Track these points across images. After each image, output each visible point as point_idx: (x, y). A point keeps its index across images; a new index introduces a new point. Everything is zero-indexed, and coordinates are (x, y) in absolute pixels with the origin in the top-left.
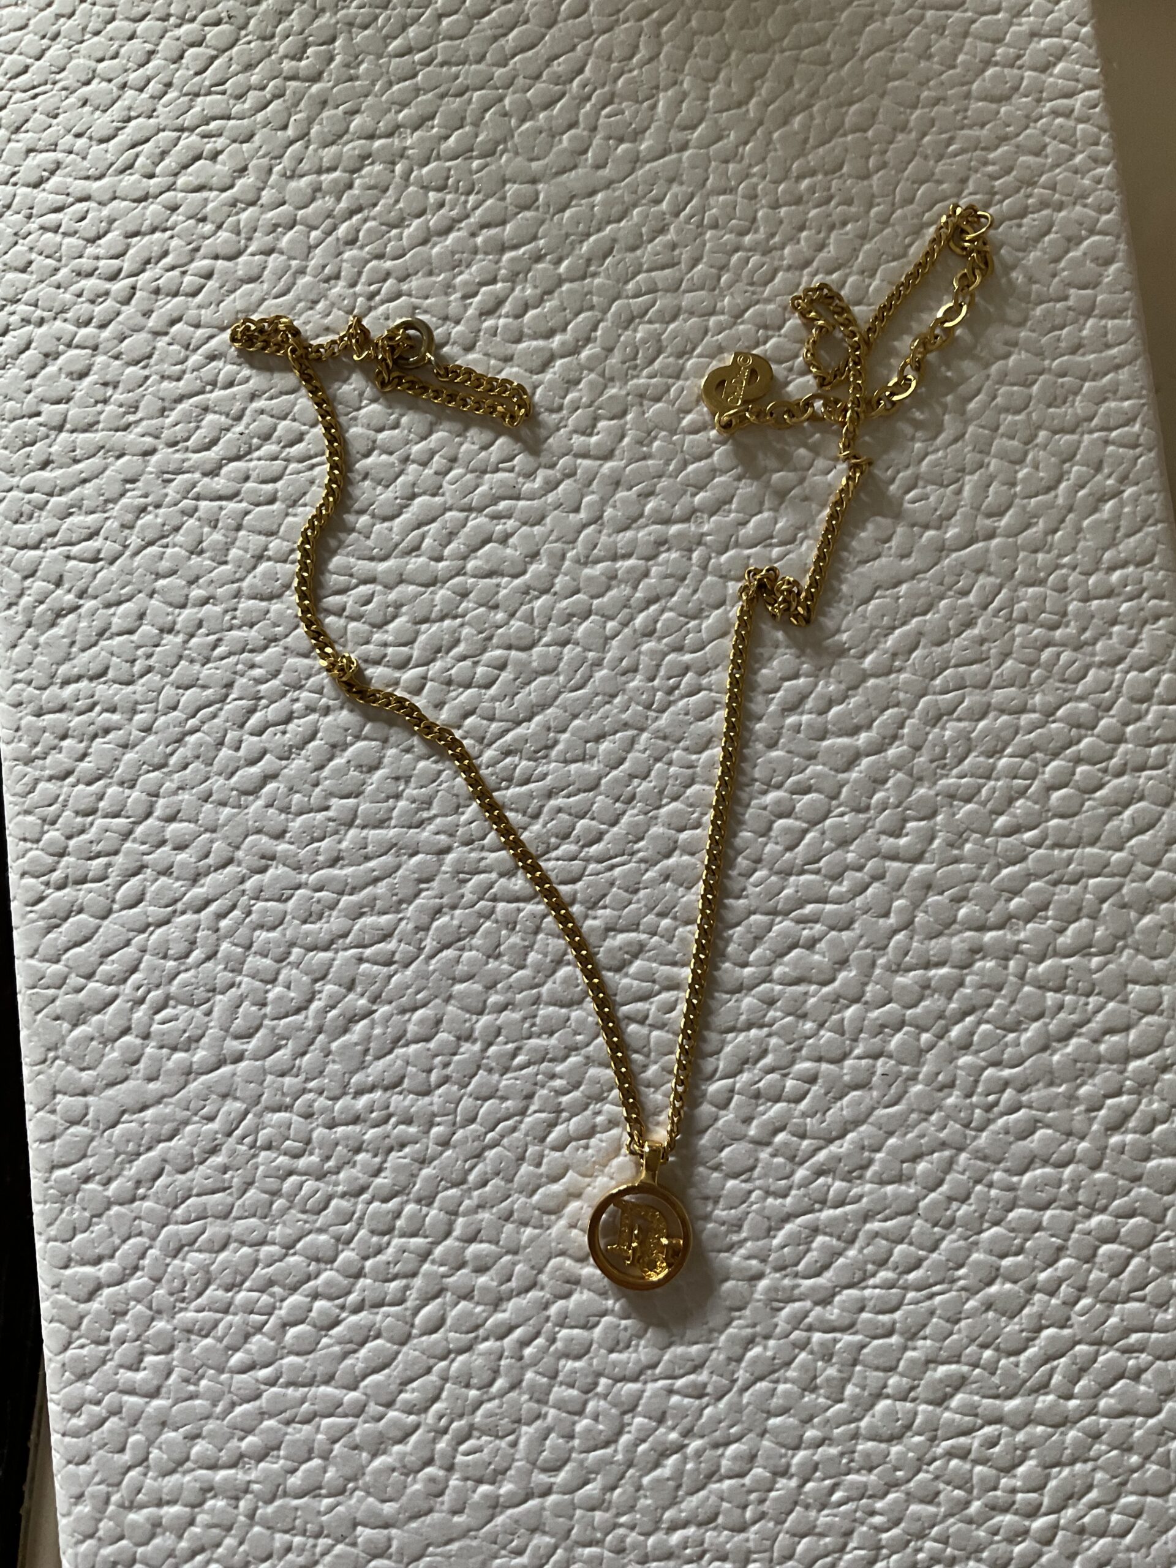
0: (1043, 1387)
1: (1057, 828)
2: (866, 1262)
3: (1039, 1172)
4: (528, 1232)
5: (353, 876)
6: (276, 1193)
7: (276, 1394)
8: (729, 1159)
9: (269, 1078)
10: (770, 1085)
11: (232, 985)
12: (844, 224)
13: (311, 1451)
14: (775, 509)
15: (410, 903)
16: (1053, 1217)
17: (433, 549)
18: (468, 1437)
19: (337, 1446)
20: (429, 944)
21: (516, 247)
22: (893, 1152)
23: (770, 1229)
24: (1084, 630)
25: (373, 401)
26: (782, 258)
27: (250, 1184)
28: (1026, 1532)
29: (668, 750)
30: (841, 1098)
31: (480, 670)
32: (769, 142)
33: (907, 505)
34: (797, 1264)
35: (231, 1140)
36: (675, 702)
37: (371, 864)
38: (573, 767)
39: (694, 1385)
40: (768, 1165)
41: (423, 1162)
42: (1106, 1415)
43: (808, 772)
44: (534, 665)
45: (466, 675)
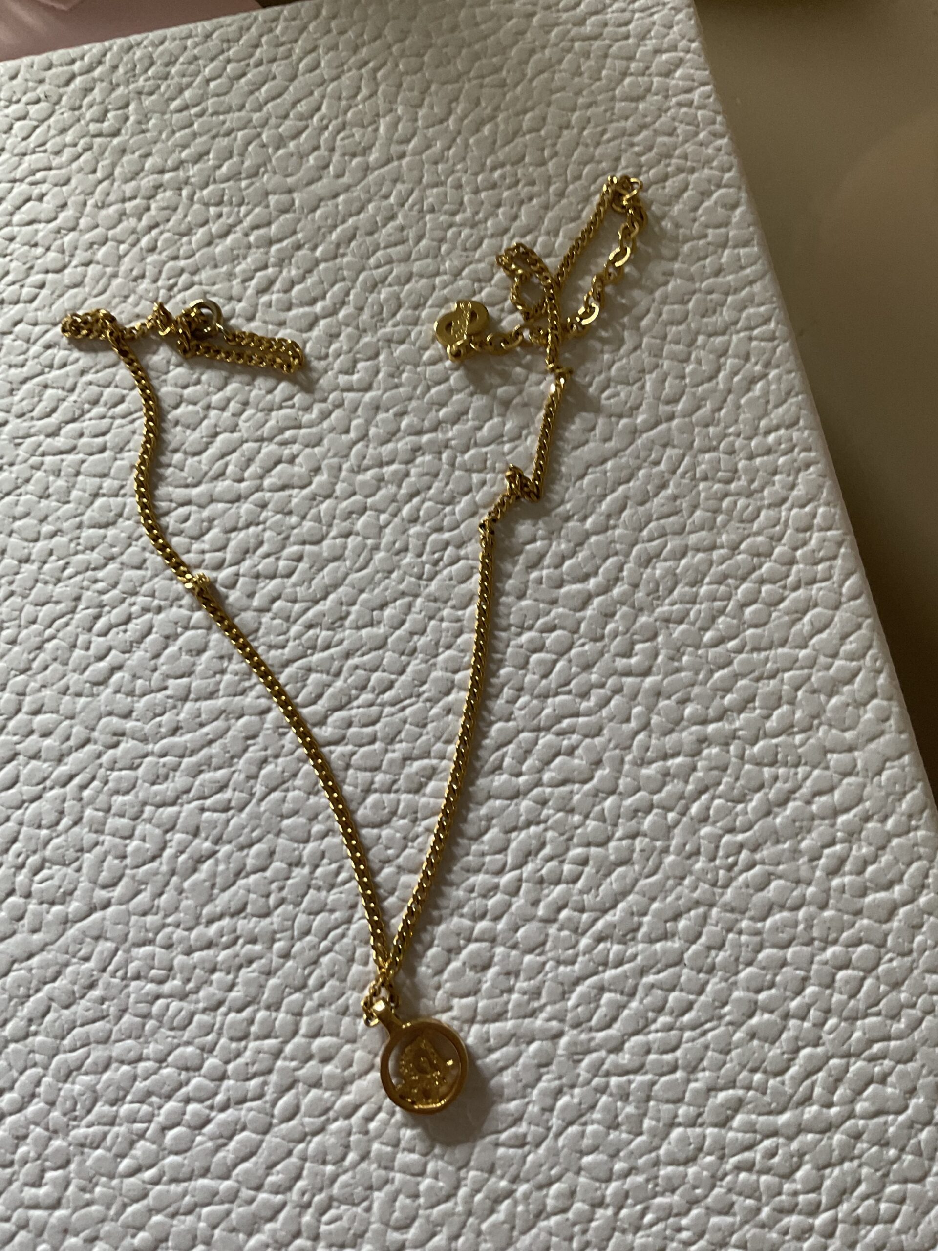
0: (807, 1100)
1: (753, 636)
2: (647, 1011)
3: (778, 916)
5: (191, 741)
6: (146, 1016)
7: (160, 1193)
8: (525, 937)
9: (134, 918)
10: (550, 871)
11: (96, 844)
12: (530, 199)
13: (195, 1238)
14: (502, 415)
15: (240, 757)
16: (795, 953)
17: (235, 473)
18: (329, 1207)
19: (217, 1232)
20: (259, 789)
21: (280, 241)
22: (658, 914)
23: (564, 993)
24: (752, 481)
25: (178, 365)
26: (486, 229)
27: (124, 1011)
28: (811, 1229)
29: (439, 610)
30: (610, 874)
31: (282, 564)
32: (466, 145)
33: (603, 402)
34: (590, 1019)
35: (106, 975)
36: (441, 571)
37: (205, 730)
38: (364, 632)
39: (516, 1136)
40: (557, 938)
41: (269, 973)
42: (862, 1117)
43: (552, 614)
44: (325, 554)
45: (271, 570)
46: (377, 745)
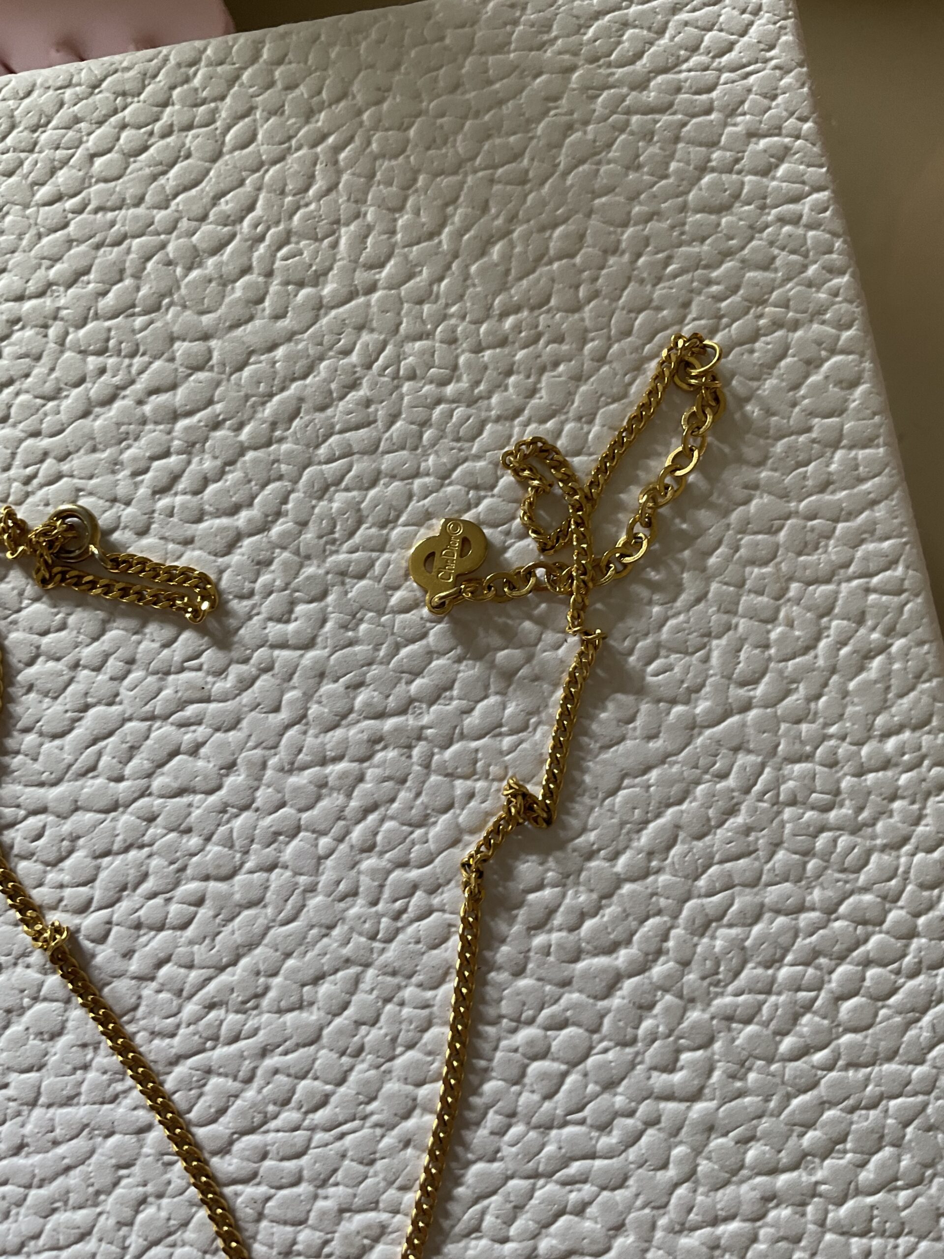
1: (851, 1046)
5: (42, 1166)
12: (556, 365)
14: (502, 693)
15: (109, 1193)
17: (112, 768)
20: (135, 1241)
21: (189, 414)
24: (861, 809)
25: (36, 600)
26: (489, 409)
29: (399, 988)
32: (466, 277)
33: (650, 679)
36: (403, 928)
37: (61, 1150)
38: (289, 1017)
43: (563, 1001)
44: (237, 897)
45: (157, 917)
46: (304, 1188)
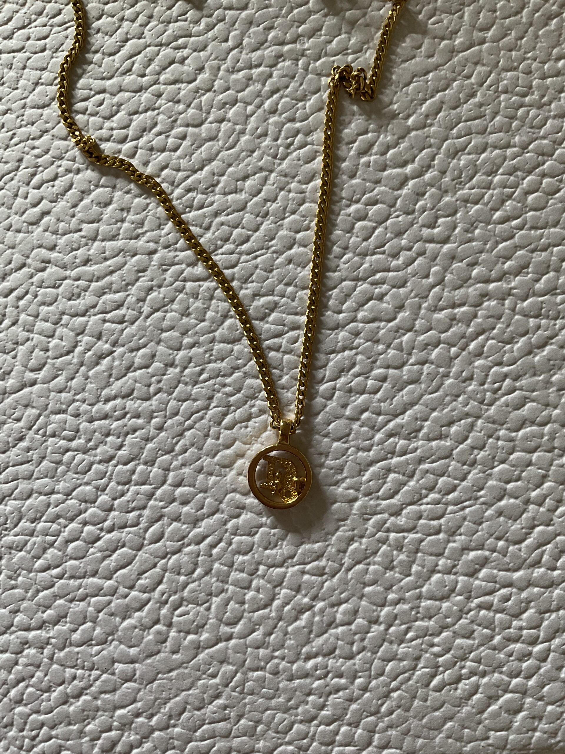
0: (537, 563)
1: (533, 217)
2: (421, 489)
3: (528, 429)
4: (213, 478)
5: (98, 270)
6: (59, 463)
7: (63, 585)
8: (334, 430)
9: (52, 394)
10: (358, 384)
11: (28, 340)
13: (85, 617)
14: (348, 33)
15: (133, 285)
16: (539, 457)
17: (139, 69)
18: (180, 605)
19: (101, 615)
20: (146, 309)
22: (435, 420)
23: (360, 471)
24: (543, 96)
27: (44, 458)
28: (530, 654)
29: (288, 183)
30: (402, 390)
31: (170, 140)
33: (430, 26)
34: (378, 491)
35: (31, 432)
36: (291, 153)
37: (108, 263)
38: (230, 197)
39: (318, 567)
40: (358, 432)
41: (148, 440)
43: (375, 191)
44: (203, 135)
45: (161, 145)
